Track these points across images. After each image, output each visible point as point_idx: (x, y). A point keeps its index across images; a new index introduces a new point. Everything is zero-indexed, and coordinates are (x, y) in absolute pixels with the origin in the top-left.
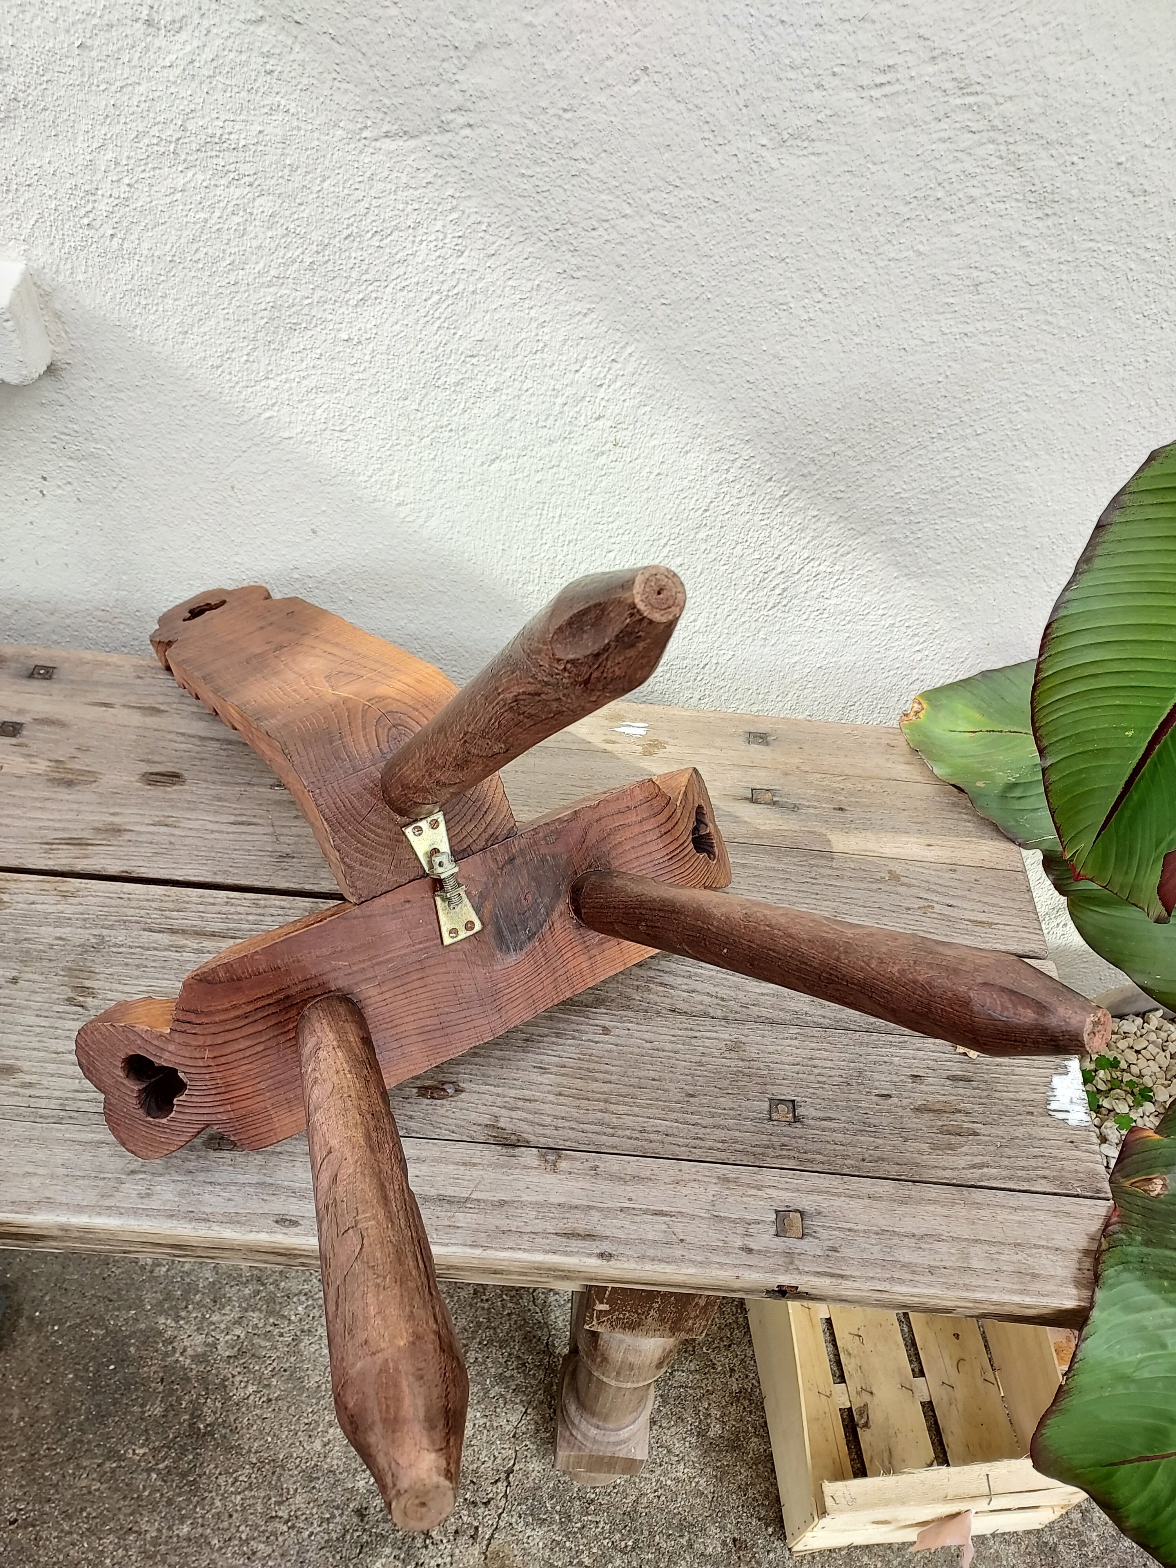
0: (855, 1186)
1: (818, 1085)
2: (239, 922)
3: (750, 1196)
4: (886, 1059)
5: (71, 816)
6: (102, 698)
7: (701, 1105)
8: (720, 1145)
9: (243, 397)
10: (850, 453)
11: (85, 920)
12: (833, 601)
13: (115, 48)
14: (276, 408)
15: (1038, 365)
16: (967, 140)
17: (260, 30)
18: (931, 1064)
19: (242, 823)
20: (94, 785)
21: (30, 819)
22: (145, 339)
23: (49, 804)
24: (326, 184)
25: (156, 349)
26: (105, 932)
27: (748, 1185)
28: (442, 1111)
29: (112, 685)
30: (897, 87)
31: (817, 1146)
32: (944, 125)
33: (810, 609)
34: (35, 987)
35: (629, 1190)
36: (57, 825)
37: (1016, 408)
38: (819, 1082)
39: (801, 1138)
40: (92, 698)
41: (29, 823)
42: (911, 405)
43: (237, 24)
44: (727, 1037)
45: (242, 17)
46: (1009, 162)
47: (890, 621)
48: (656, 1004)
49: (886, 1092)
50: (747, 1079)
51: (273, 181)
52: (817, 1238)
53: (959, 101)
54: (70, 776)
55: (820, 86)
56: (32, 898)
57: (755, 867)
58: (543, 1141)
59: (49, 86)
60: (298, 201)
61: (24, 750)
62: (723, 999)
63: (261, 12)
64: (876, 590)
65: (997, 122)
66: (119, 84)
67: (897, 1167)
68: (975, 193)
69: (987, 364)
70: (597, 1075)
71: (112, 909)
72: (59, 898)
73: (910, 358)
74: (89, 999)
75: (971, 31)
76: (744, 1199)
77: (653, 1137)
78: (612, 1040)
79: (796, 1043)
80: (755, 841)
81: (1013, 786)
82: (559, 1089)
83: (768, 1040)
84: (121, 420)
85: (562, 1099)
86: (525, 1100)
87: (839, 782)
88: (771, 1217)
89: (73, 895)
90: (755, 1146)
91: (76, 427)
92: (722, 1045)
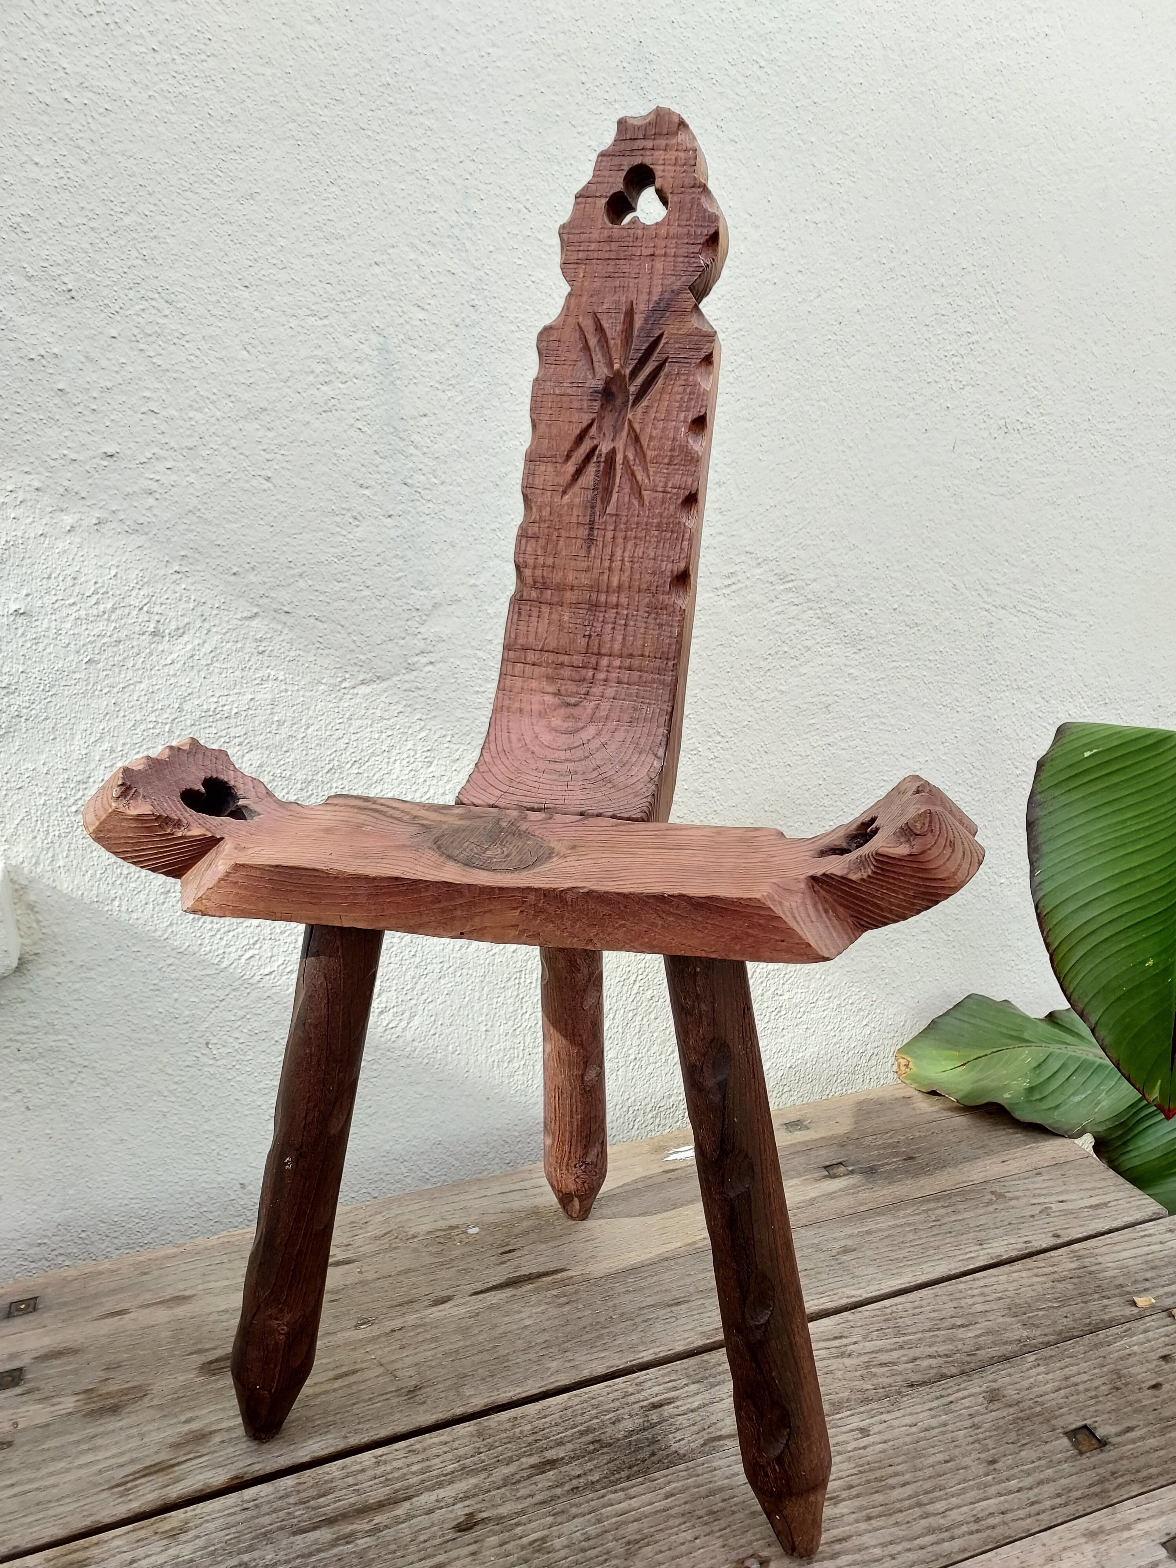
1: (1092, 1402)
2: (404, 1477)
3: (1127, 1540)
4: (1127, 1351)
5: (134, 1443)
6: (109, 1307)
7: (1011, 1468)
8: (1058, 1501)
9: (224, 943)
11: (212, 1553)
13: (121, 658)
14: (257, 946)
15: (885, 756)
16: (793, 611)
17: (254, 623)
18: (1167, 1340)
19: (346, 1374)
20: (146, 1399)
21: (80, 1467)
22: (124, 908)
23: (99, 1441)
24: (309, 731)
25: (135, 915)
26: (246, 1558)
27: (1116, 1529)
29: (113, 1292)
30: (740, 585)
31: (1143, 1460)
32: (777, 603)
36: (121, 1460)
38: (1092, 1398)
39: (1121, 1458)
40: (96, 1313)
41: (83, 1472)
42: (805, 808)
43: (234, 621)
44: (978, 1390)
45: (239, 616)
46: (825, 620)
47: (837, 1002)
48: (890, 1386)
49: (1154, 1382)
50: (1028, 1423)
51: (262, 737)
53: (782, 587)
54: (111, 1401)
56: (129, 1556)
57: (881, 1230)
59: (54, 699)
60: (284, 749)
61: (36, 1395)
62: (946, 1355)
63: (255, 610)
65: (810, 596)
66: (121, 685)
68: (808, 643)
69: (850, 764)
70: (891, 1481)
71: (240, 1527)
72: (165, 1542)
73: (795, 771)
75: (778, 544)
76: (1125, 1546)
77: (991, 1521)
78: (877, 1438)
79: (1042, 1369)
80: (863, 1208)
81: (1031, 1090)
82: (864, 1513)
83: (1016, 1378)
84: (89, 1002)
85: (875, 1523)
86: (840, 1541)
87: (891, 1137)
88: (1163, 1553)
89: (183, 1530)
90: (1090, 1486)
91: (36, 1022)
92: (980, 1399)
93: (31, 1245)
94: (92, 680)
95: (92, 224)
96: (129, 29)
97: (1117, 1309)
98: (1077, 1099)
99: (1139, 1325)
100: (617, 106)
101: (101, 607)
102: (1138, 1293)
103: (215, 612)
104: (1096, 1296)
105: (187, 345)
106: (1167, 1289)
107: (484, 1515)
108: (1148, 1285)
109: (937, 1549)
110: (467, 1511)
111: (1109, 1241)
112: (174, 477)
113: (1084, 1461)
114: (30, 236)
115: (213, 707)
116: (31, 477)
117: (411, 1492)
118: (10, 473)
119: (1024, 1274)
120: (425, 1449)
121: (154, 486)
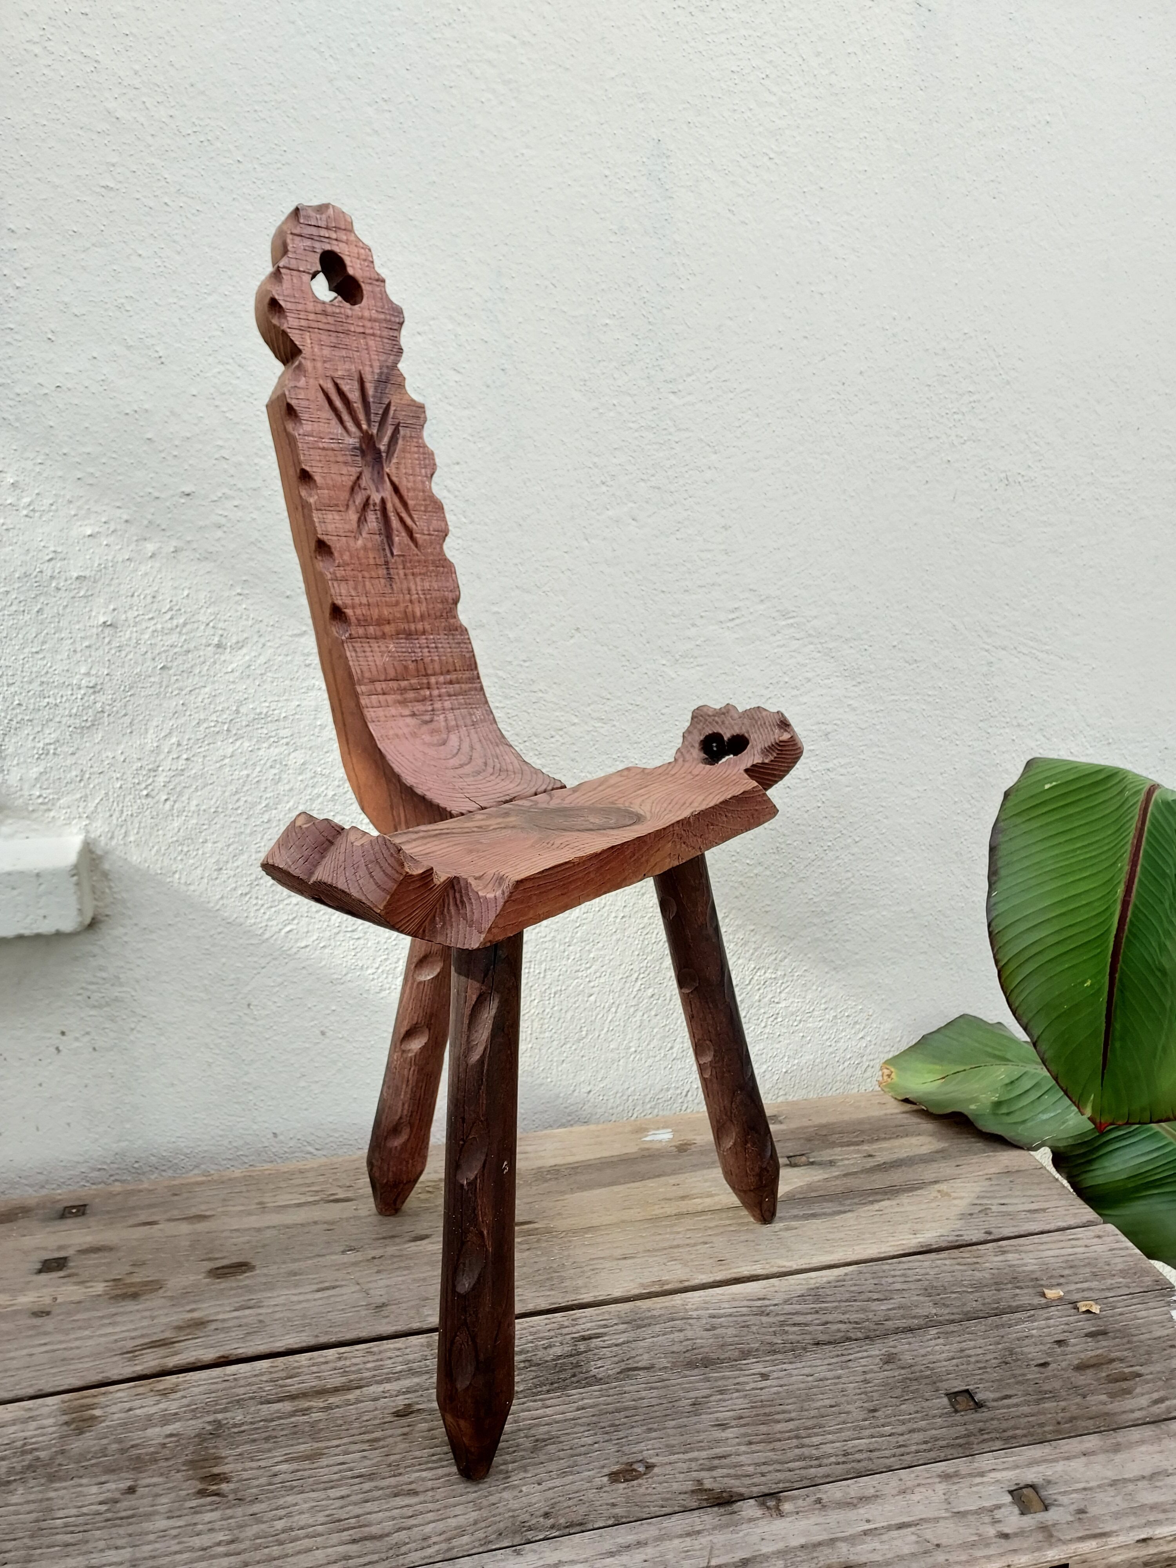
0: (1066, 1448)
1: (980, 1371)
2: (359, 1371)
3: (977, 1485)
4: (1026, 1334)
5: (145, 1323)
6: (143, 1218)
7: (887, 1417)
8: (924, 1447)
9: (266, 917)
10: (768, 873)
11: (193, 1410)
12: (783, 1005)
13: (189, 665)
14: (296, 922)
15: (884, 783)
16: (795, 644)
18: (1066, 1327)
19: (327, 1288)
20: (161, 1291)
21: (101, 1336)
22: (183, 881)
23: (118, 1319)
25: (192, 888)
26: (220, 1416)
27: (971, 1475)
28: (642, 1490)
29: (149, 1206)
30: (743, 620)
31: (1012, 1423)
32: (779, 637)
34: (157, 1490)
35: (863, 1511)
36: (133, 1334)
37: (878, 817)
38: (980, 1368)
39: (992, 1419)
40: (131, 1222)
41: (103, 1339)
44: (877, 1352)
45: (290, 633)
46: (826, 654)
47: (832, 1013)
48: (798, 1342)
49: (1042, 1361)
50: (915, 1383)
52: (1060, 1505)
53: (784, 623)
54: (133, 1289)
55: (693, 625)
56: (127, 1405)
58: (755, 1490)
59: (132, 698)
61: (74, 1279)
62: (856, 1323)
64: (814, 987)
65: (811, 632)
66: (189, 689)
67: (1091, 1422)
68: (809, 675)
69: (848, 789)
70: (777, 1417)
71: (220, 1394)
72: (158, 1398)
74: (224, 1486)
75: (780, 583)
76: (974, 1489)
77: (858, 1456)
78: (775, 1382)
79: (941, 1341)
80: (813, 1194)
81: (998, 1104)
82: (747, 1439)
83: (915, 1346)
84: (149, 960)
85: (754, 1447)
86: (720, 1457)
87: (857, 1136)
88: (1008, 1498)
89: (173, 1391)
90: (957, 1438)
91: (104, 975)
92: (877, 1360)
93: (93, 1169)
94: (164, 684)
95: (182, 303)
96: (219, 145)
97: (1026, 1297)
98: (1045, 1117)
99: (1044, 1313)
100: (636, 195)
101: (175, 622)
102: (1050, 1287)
103: (270, 629)
104: (1010, 1286)
105: (255, 402)
106: (1079, 1286)
107: (420, 1407)
108: (1062, 1280)
109: (803, 1472)
110: (407, 1402)
111: (1036, 1241)
112: (240, 514)
113: (958, 1417)
114: (131, 313)
115: (265, 711)
116: (121, 511)
117: (363, 1383)
118: (104, 508)
119: (947, 1262)
120: (380, 1352)
121: (223, 521)
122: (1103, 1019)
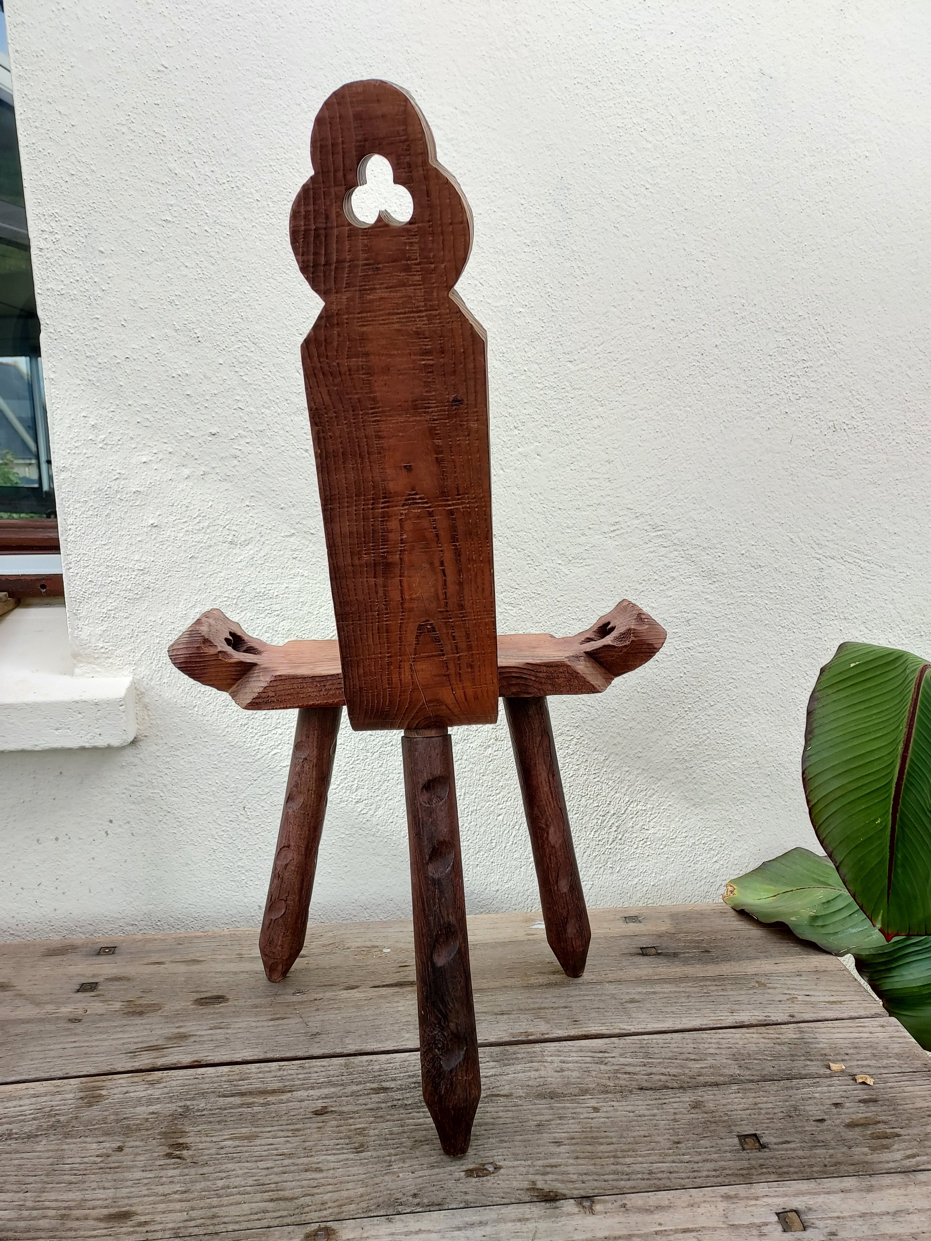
0: (828, 1185)
1: (768, 1121)
2: (293, 1080)
3: (752, 1206)
4: (810, 1096)
5: (145, 1033)
6: (154, 959)
7: (687, 1148)
8: (714, 1173)
9: (259, 742)
10: (640, 727)
11: (171, 1097)
12: (652, 831)
13: (210, 556)
14: (280, 747)
15: (734, 661)
16: (663, 551)
17: (292, 539)
18: (844, 1094)
19: (278, 1019)
20: (160, 1012)
21: (113, 1039)
22: (200, 713)
23: (127, 1028)
24: (321, 610)
25: (206, 718)
26: (188, 1103)
27: (748, 1198)
28: (489, 1185)
29: (159, 951)
30: (622, 531)
31: (787, 1162)
32: (650, 545)
33: (638, 839)
34: (138, 1150)
35: (657, 1217)
36: (136, 1040)
37: (729, 687)
38: (768, 1119)
39: (772, 1158)
40: (147, 961)
41: (114, 1042)
42: (669, 693)
43: (280, 538)
44: (688, 1099)
45: (282, 535)
46: (687, 559)
47: (692, 841)
48: (626, 1086)
49: (820, 1118)
50: (714, 1125)
51: (292, 612)
52: (816, 1228)
53: (654, 534)
54: (140, 1009)
55: (583, 534)
56: (125, 1089)
57: (663, 993)
58: (576, 1193)
59: (169, 579)
60: (305, 620)
61: (102, 998)
62: (674, 1076)
63: (293, 531)
64: (677, 819)
65: (675, 541)
66: (210, 573)
67: (853, 1167)
68: (673, 575)
69: (705, 664)
70: (601, 1140)
71: (191, 1087)
72: (147, 1086)
73: (662, 666)
74: (185, 1152)
75: (652, 504)
76: (748, 1209)
77: (660, 1175)
78: (603, 1115)
79: (740, 1095)
80: (656, 977)
81: (815, 918)
82: (575, 1155)
83: (719, 1097)
84: (175, 770)
85: (580, 1161)
86: (552, 1166)
87: (699, 936)
88: (776, 1218)
89: (158, 1082)
90: (741, 1169)
91: (142, 780)
92: (687, 1105)
93: (128, 924)
94: (193, 569)
95: (214, 299)
96: (244, 190)
97: (814, 1068)
98: (854, 931)
99: (827, 1081)
101: (201, 525)
102: (834, 1061)
103: (268, 531)
104: (803, 1058)
105: (263, 369)
106: (860, 1063)
107: (333, 1109)
108: (846, 1057)
109: (615, 1183)
110: (324, 1105)
111: (829, 1025)
112: (250, 448)
113: (744, 1154)
114: (179, 307)
115: (263, 590)
116: (167, 445)
117: (294, 1088)
118: (155, 443)
119: (754, 1036)
120: (310, 1067)
121: (238, 453)
122: (888, 849)
